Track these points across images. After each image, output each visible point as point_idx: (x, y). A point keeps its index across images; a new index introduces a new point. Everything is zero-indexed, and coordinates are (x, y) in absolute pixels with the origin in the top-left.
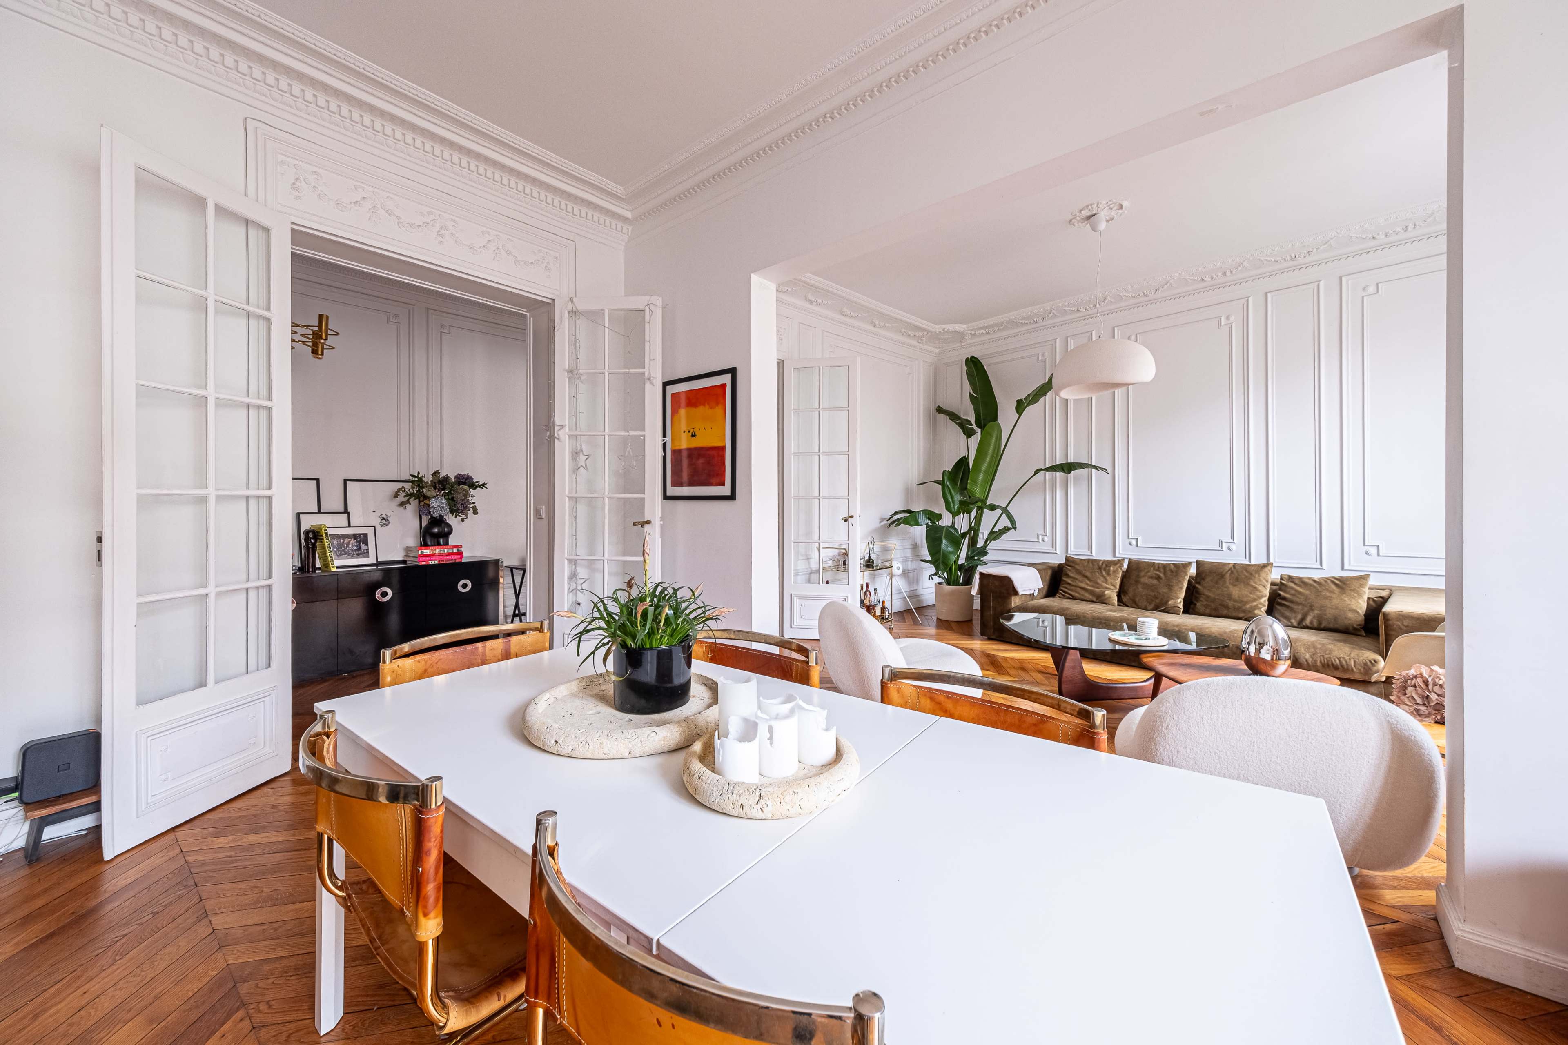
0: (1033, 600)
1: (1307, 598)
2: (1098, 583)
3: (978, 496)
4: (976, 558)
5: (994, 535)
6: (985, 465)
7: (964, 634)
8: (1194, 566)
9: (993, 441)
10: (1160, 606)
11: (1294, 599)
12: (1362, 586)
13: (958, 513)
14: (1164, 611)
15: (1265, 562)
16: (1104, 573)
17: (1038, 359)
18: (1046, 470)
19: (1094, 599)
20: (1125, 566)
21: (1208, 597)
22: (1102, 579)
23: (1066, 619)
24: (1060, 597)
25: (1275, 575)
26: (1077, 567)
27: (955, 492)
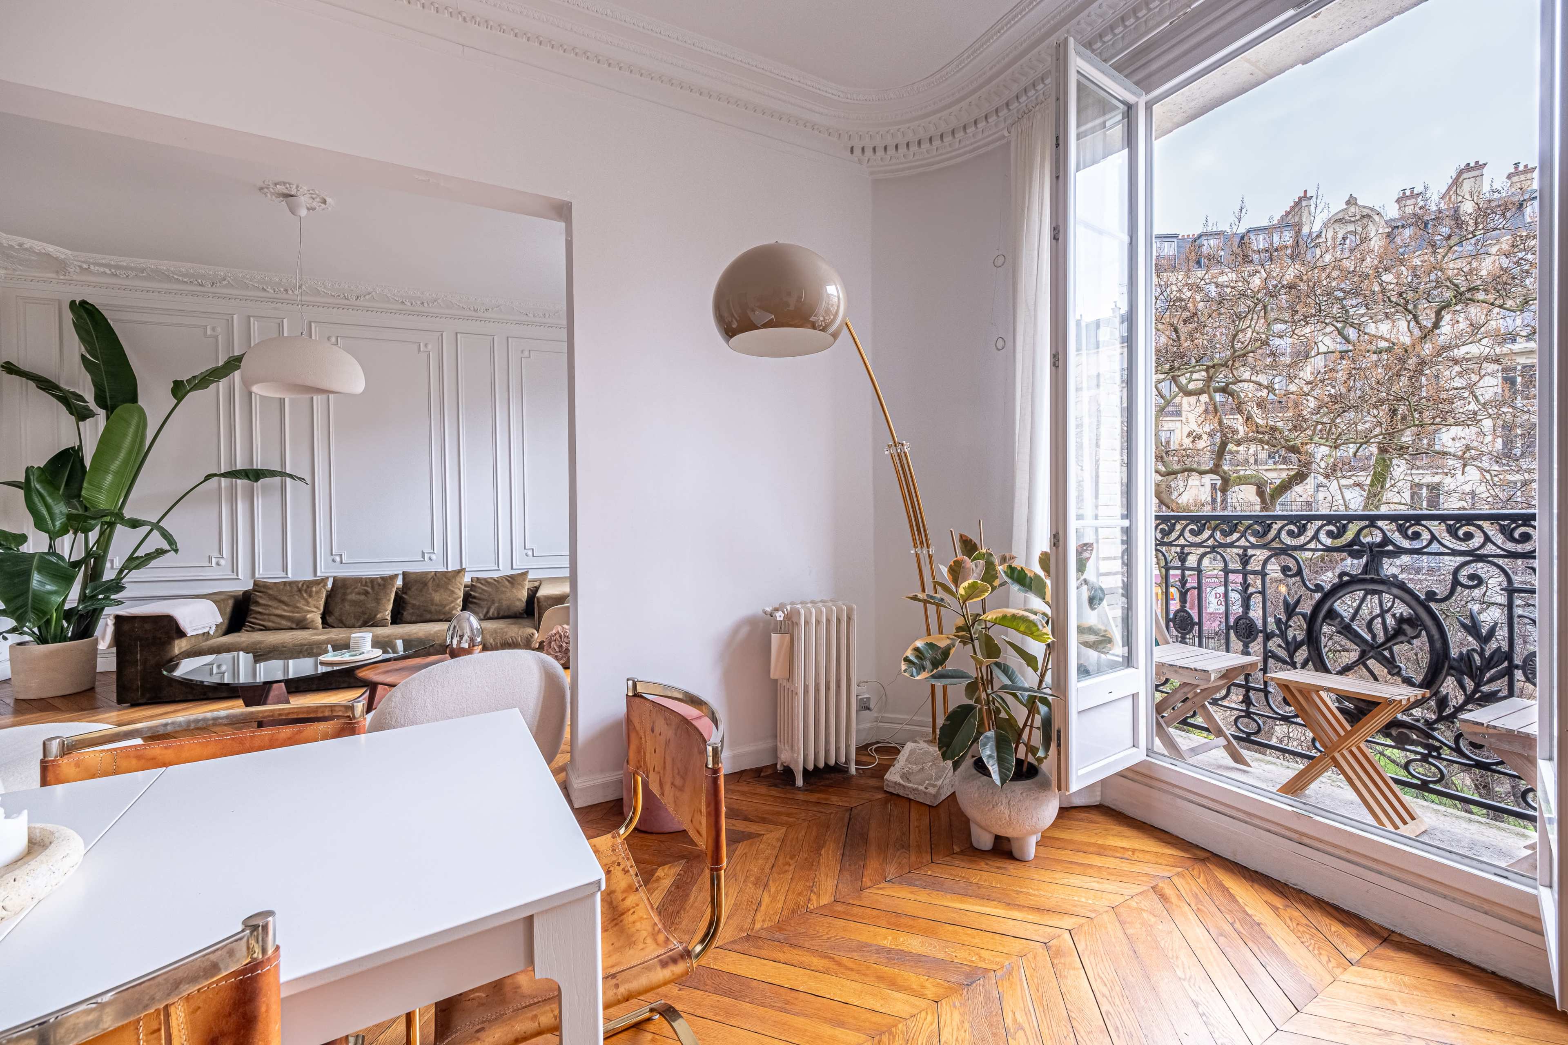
0: (207, 640)
1: (490, 595)
2: (298, 608)
3: (103, 507)
4: (100, 597)
5: (134, 562)
6: (118, 462)
7: (82, 710)
8: (400, 578)
9: (131, 430)
10: (368, 621)
11: (482, 597)
12: (524, 580)
13: (64, 531)
14: (372, 626)
15: (459, 568)
16: (305, 595)
17: (206, 332)
18: (224, 475)
19: (294, 626)
20: (330, 585)
21: (414, 605)
22: (303, 602)
23: (255, 657)
24: (247, 631)
25: (467, 579)
26: (270, 592)
27: (54, 499)
